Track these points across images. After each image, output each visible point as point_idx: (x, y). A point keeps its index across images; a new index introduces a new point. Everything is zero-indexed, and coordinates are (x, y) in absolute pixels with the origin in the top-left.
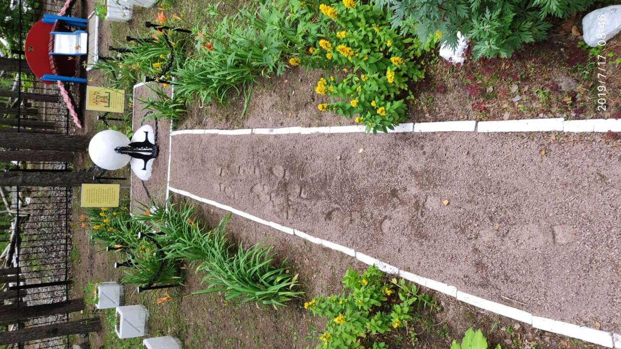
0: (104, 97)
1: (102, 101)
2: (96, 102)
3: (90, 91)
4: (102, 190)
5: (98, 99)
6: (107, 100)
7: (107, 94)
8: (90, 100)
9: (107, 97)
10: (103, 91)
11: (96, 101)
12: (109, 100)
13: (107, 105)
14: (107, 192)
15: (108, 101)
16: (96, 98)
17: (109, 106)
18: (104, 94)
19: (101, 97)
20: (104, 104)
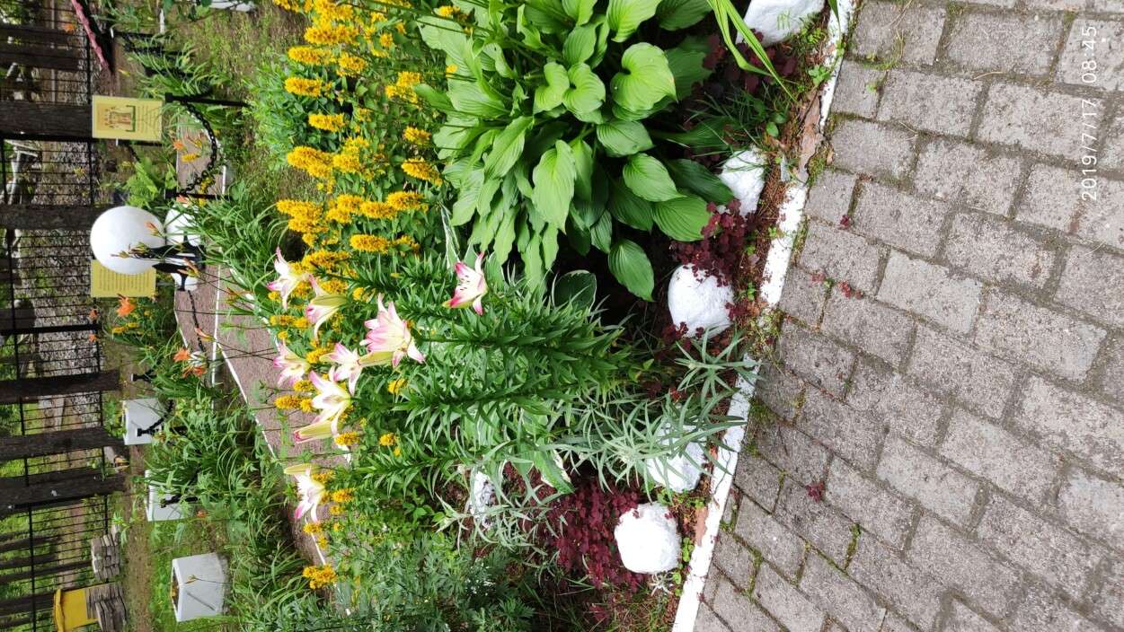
0: (124, 115)
1: (119, 122)
2: (111, 125)
3: (99, 105)
5: (112, 118)
6: (131, 118)
7: (131, 110)
8: (98, 121)
9: (129, 114)
10: (121, 104)
11: (111, 122)
12: (134, 119)
13: (131, 128)
15: (132, 122)
16: (110, 117)
17: (134, 130)
18: (124, 110)
19: (118, 114)
20: (123, 127)
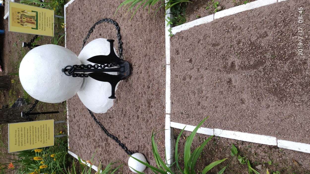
0: (31, 17)
4: (34, 129)
11: (21, 21)
12: (37, 20)
14: (40, 130)
15: (35, 22)
16: (21, 18)
17: (37, 29)
18: (30, 14)
19: (27, 17)
20: (30, 25)
